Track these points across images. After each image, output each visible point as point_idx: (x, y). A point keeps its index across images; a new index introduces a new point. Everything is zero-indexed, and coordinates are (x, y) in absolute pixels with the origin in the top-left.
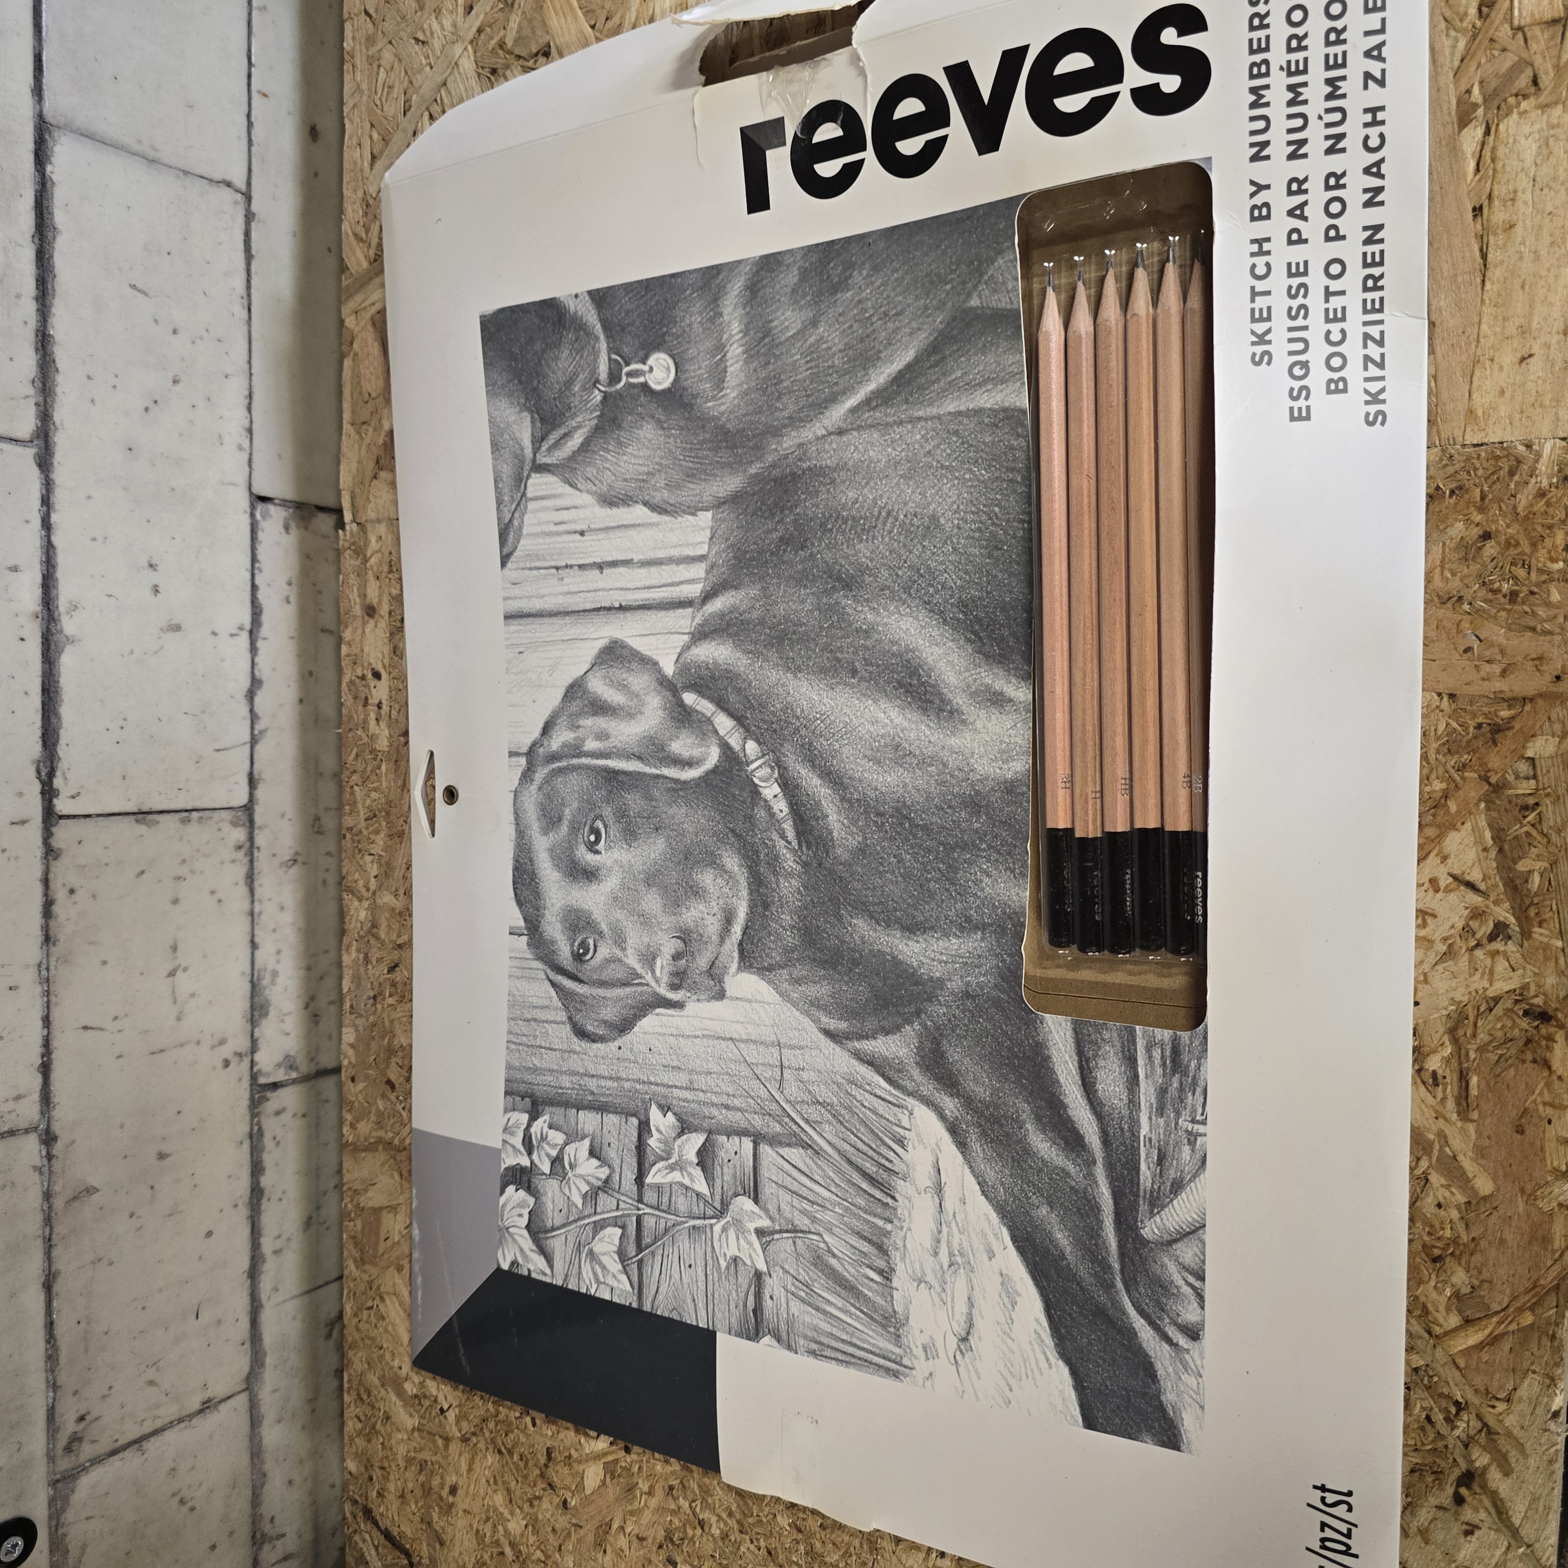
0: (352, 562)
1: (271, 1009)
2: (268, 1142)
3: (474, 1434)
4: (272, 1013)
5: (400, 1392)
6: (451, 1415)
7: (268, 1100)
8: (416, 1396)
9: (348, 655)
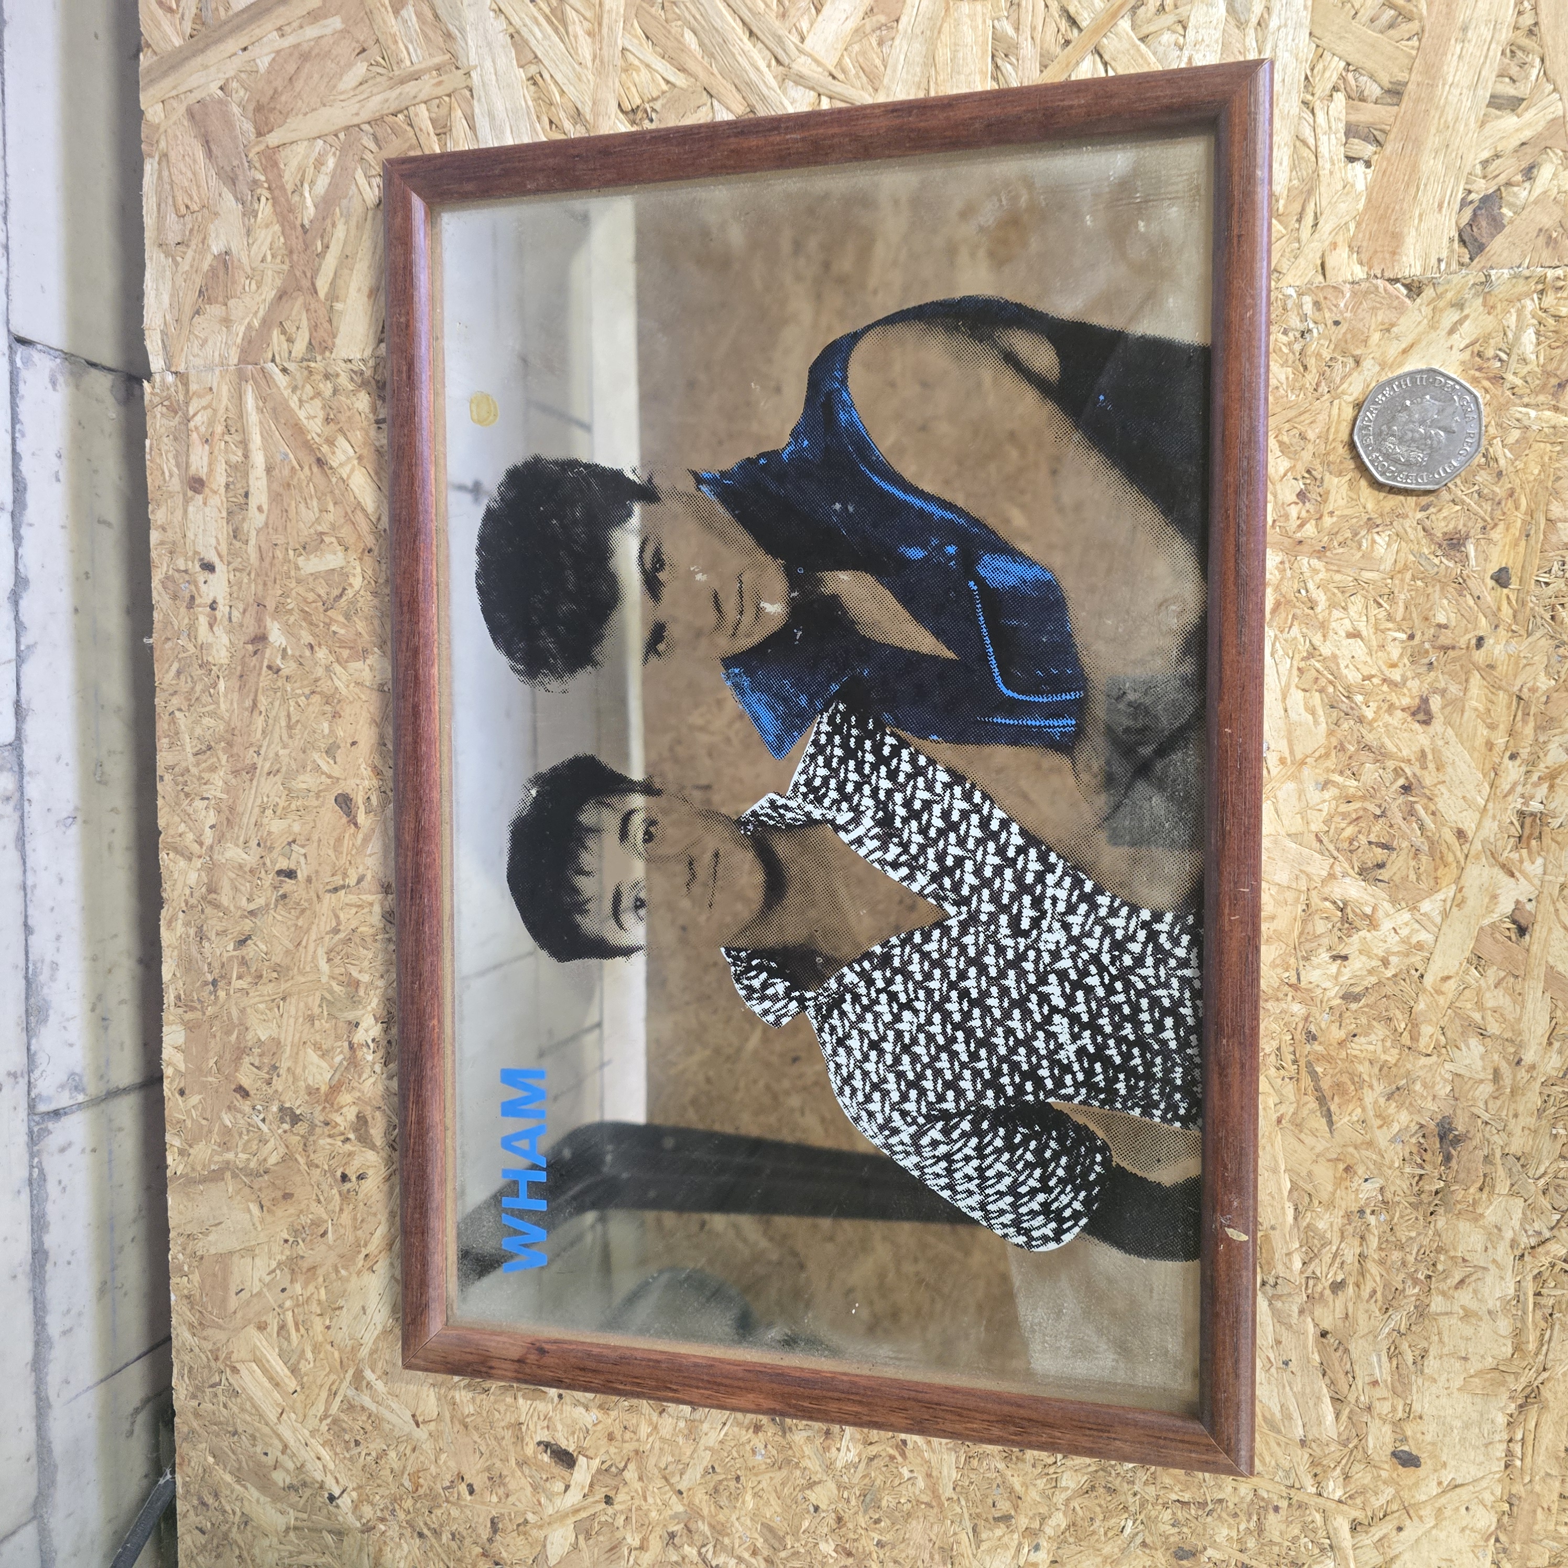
0: (164, 421)
1: (51, 1012)
2: (52, 1188)
3: (382, 1520)
4: (53, 1018)
5: (265, 1485)
6: (345, 1502)
7: (50, 1133)
8: (291, 1487)
9: (162, 543)
